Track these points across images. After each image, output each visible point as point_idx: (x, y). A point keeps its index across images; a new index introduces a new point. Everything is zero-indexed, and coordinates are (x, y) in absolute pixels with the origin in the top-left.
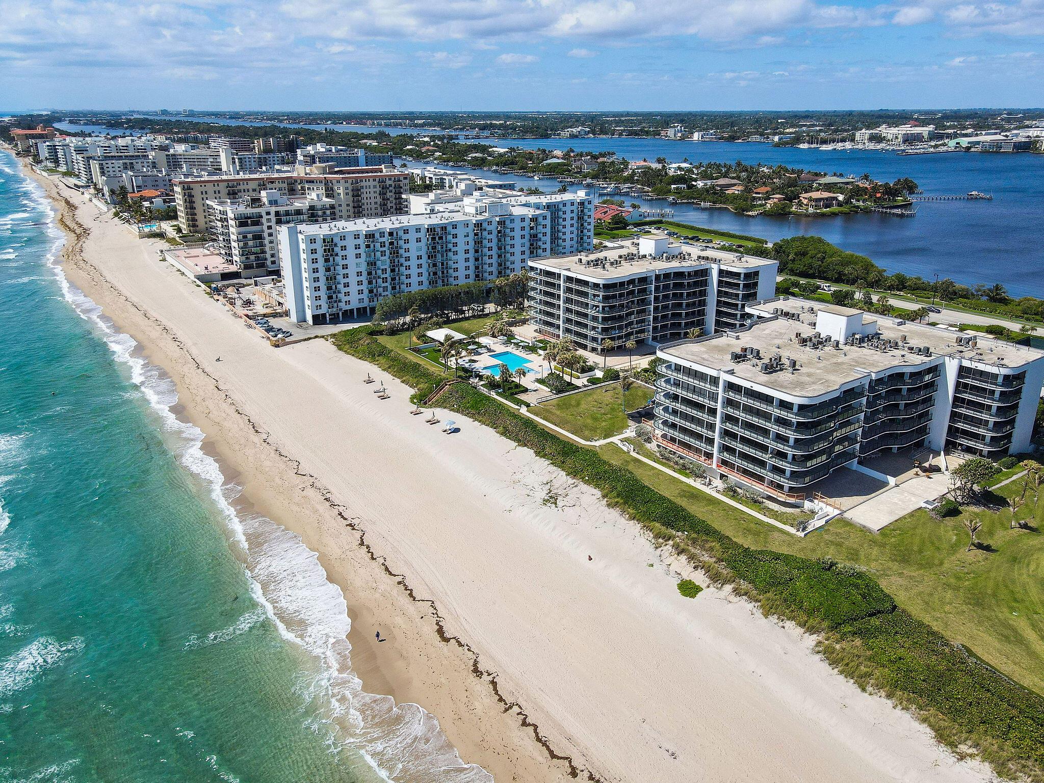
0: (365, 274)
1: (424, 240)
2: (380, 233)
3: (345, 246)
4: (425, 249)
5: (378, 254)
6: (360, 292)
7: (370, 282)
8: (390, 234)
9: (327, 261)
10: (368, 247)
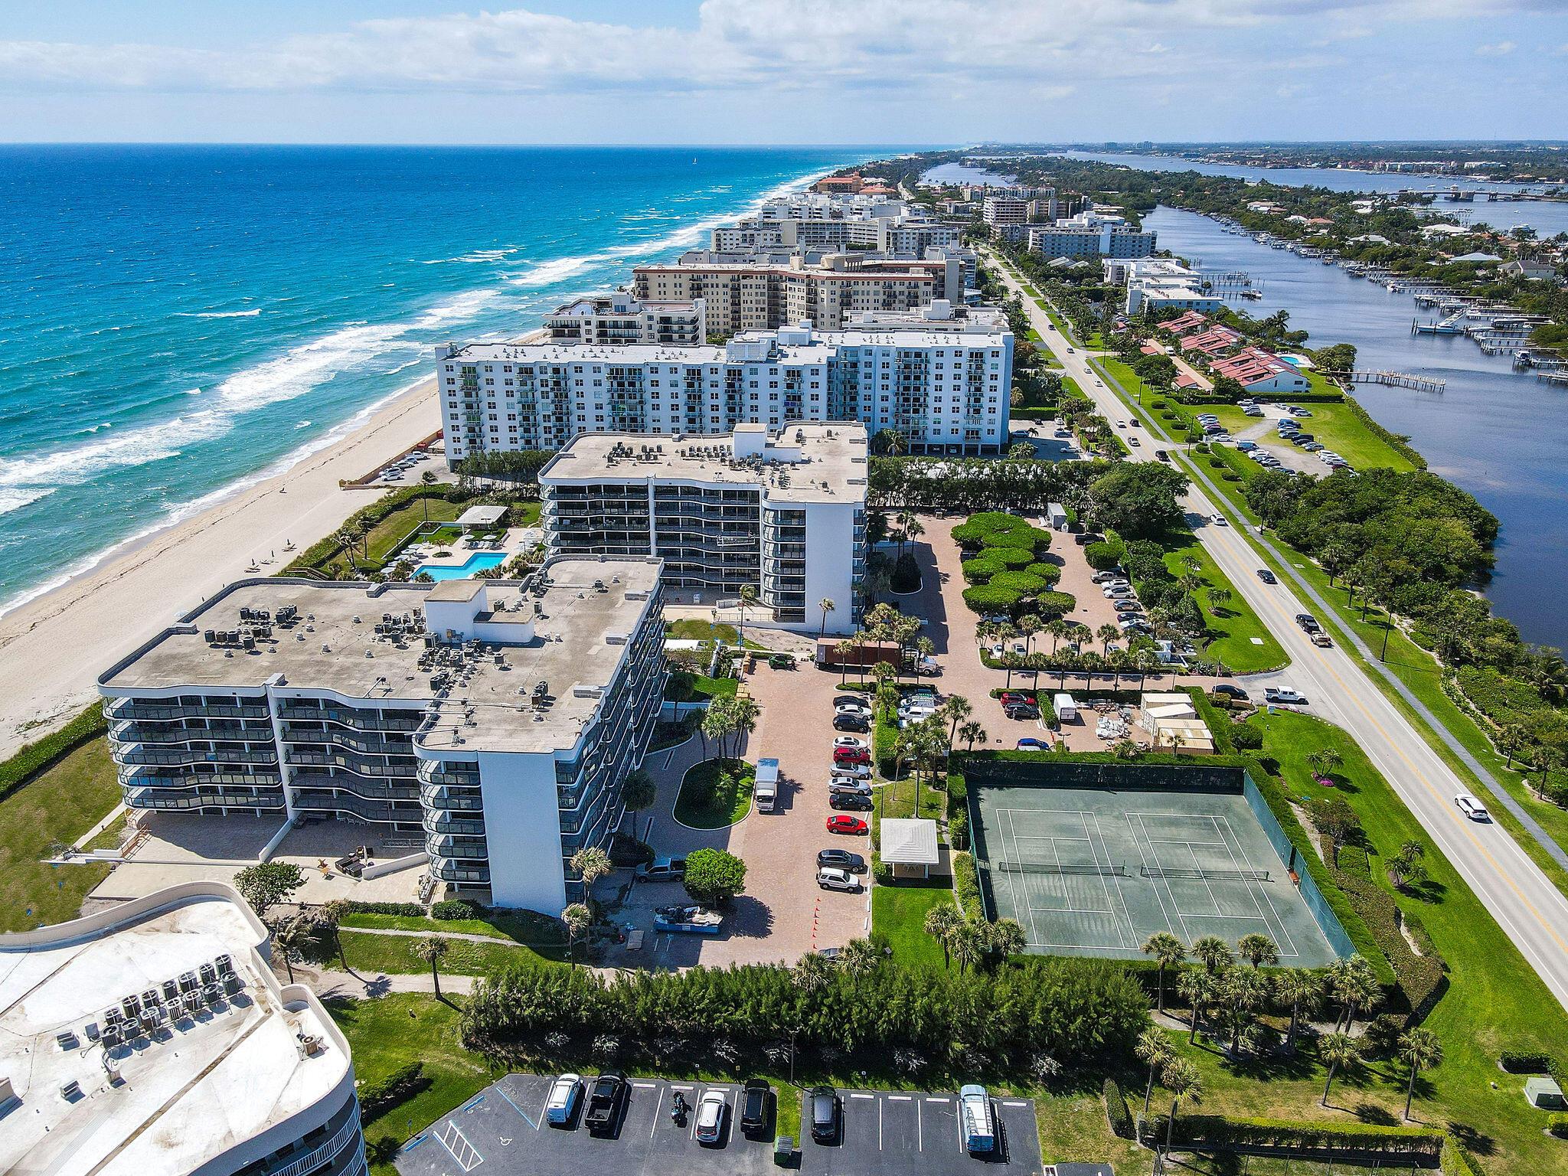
0: (519, 418)
2: (541, 368)
3: (492, 380)
4: (605, 396)
5: (538, 395)
6: (513, 440)
7: (527, 430)
8: (556, 371)
9: (468, 395)
10: (523, 383)
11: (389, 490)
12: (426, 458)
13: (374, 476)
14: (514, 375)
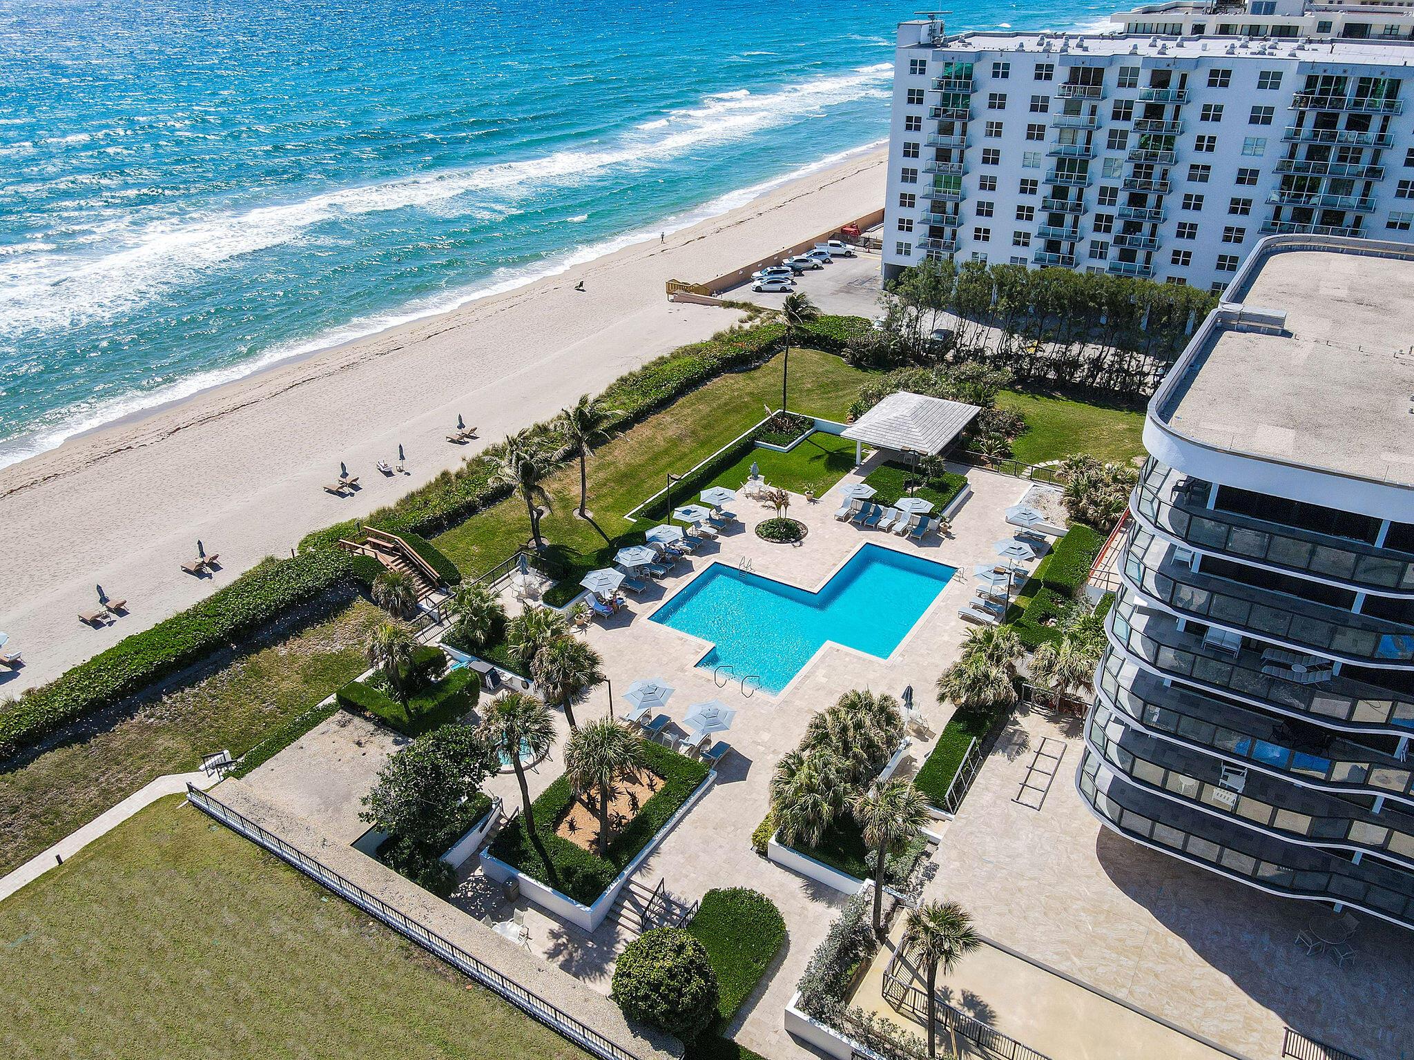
0: (1044, 190)
1: (1284, 119)
2: (1123, 71)
3: (1003, 97)
4: (1274, 151)
5: (1101, 137)
6: (1021, 239)
7: (1056, 220)
8: (1160, 79)
9: (946, 130)
10: (1072, 108)
11: (743, 314)
12: (848, 255)
13: (742, 278)
14: (1053, 89)
